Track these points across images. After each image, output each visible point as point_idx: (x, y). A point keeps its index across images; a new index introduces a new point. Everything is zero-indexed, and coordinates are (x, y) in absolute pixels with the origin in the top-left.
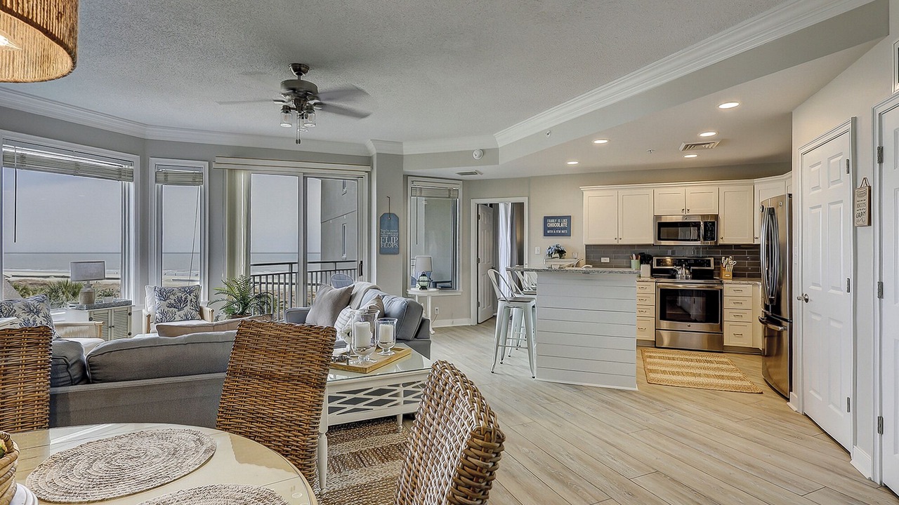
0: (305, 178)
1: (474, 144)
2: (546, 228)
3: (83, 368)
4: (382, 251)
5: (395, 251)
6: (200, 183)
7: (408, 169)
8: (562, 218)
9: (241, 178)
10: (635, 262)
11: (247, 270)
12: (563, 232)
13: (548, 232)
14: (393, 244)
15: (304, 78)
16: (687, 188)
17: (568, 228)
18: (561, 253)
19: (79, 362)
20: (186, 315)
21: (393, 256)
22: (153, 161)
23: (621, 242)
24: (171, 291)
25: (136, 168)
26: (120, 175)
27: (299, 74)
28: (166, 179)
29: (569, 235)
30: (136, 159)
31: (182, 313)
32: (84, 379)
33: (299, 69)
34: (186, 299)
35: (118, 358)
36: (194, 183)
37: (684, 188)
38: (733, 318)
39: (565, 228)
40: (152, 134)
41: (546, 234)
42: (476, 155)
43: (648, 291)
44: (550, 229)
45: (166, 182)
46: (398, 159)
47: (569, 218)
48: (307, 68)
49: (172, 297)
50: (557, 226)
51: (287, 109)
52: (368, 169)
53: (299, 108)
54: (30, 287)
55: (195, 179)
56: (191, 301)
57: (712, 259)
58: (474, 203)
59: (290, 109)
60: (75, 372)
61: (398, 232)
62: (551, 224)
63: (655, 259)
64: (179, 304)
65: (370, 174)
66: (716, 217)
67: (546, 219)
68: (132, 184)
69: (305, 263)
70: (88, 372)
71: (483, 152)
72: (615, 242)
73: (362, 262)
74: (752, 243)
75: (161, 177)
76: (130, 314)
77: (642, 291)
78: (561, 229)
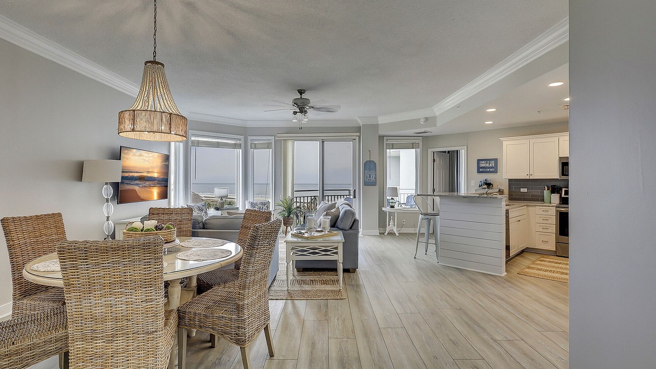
0: (323, 142)
1: (420, 114)
2: (479, 168)
3: (204, 225)
4: (366, 184)
5: (374, 184)
6: (270, 148)
7: (381, 133)
8: (490, 160)
9: (290, 144)
10: (546, 193)
11: (293, 194)
12: (491, 170)
13: (480, 170)
14: (372, 179)
15: (304, 96)
17: (496, 167)
18: (489, 185)
19: (202, 222)
21: (373, 186)
22: (250, 138)
23: (531, 178)
24: (256, 204)
25: (242, 142)
26: (235, 146)
27: (301, 94)
28: (255, 147)
29: (496, 172)
30: (242, 137)
32: (204, 228)
33: (301, 92)
34: (262, 208)
35: (213, 221)
36: (268, 148)
39: (492, 167)
41: (479, 172)
42: (422, 121)
43: (549, 213)
44: (482, 168)
45: (255, 148)
46: (376, 127)
47: (496, 160)
48: (305, 91)
49: (256, 206)
50: (487, 166)
51: (295, 113)
52: (358, 134)
53: (301, 112)
54: (211, 203)
55: (268, 146)
56: (265, 209)
58: (430, 151)
59: (297, 112)
60: (201, 225)
61: (376, 172)
62: (483, 164)
63: (563, 190)
65: (359, 137)
67: (479, 161)
68: (241, 150)
69: (323, 190)
70: (204, 226)
71: (427, 119)
72: (528, 177)
73: (355, 190)
75: (253, 146)
77: (544, 213)
78: (490, 168)
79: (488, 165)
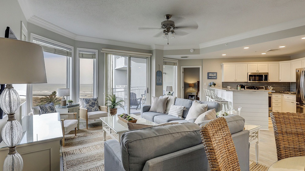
0: (130, 57)
1: (192, 47)
2: (208, 76)
4: (157, 84)
5: (161, 84)
6: (95, 58)
8: (214, 73)
10: (239, 88)
12: (214, 78)
14: (160, 82)
16: (258, 64)
17: (216, 76)
18: (215, 85)
20: (95, 109)
21: (160, 86)
22: (78, 49)
23: (236, 81)
24: (89, 100)
27: (168, 19)
29: (216, 79)
30: (72, 48)
31: (94, 108)
34: (95, 103)
37: (257, 64)
38: (275, 106)
39: (215, 76)
40: (78, 38)
41: (208, 78)
42: (192, 51)
44: (210, 76)
45: (83, 57)
47: (216, 73)
48: (171, 16)
49: (90, 102)
52: (151, 54)
55: (93, 57)
56: (96, 104)
57: (264, 87)
58: (182, 67)
61: (162, 77)
62: (210, 75)
63: (246, 87)
64: (93, 105)
65: (151, 56)
66: (268, 73)
67: (208, 73)
68: (71, 58)
71: (195, 50)
72: (235, 81)
73: (148, 88)
74: (279, 82)
75: (81, 55)
76: (79, 109)
78: (214, 77)
79: (213, 75)
